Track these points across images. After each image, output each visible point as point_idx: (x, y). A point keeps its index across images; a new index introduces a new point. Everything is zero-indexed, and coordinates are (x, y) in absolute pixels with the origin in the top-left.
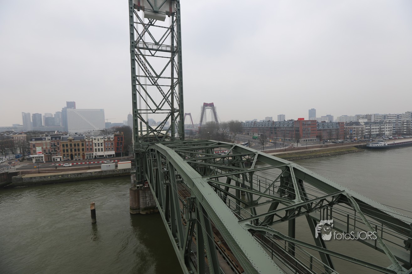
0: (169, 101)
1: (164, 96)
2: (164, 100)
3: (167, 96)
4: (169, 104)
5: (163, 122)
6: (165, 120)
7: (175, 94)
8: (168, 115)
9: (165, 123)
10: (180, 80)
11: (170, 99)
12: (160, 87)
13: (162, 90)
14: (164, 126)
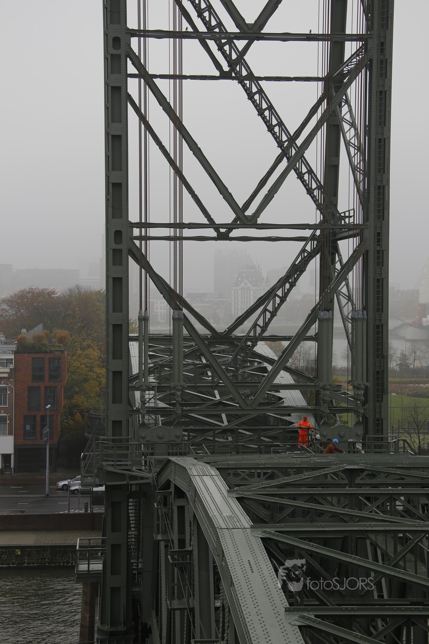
0: (310, 171)
1: (280, 144)
2: (284, 163)
3: (299, 142)
4: (310, 191)
5: (270, 294)
6: (281, 283)
7: (346, 127)
8: (303, 250)
9: (283, 299)
10: (373, 44)
11: (315, 155)
12: (261, 91)
13: (271, 108)
14: (273, 314)
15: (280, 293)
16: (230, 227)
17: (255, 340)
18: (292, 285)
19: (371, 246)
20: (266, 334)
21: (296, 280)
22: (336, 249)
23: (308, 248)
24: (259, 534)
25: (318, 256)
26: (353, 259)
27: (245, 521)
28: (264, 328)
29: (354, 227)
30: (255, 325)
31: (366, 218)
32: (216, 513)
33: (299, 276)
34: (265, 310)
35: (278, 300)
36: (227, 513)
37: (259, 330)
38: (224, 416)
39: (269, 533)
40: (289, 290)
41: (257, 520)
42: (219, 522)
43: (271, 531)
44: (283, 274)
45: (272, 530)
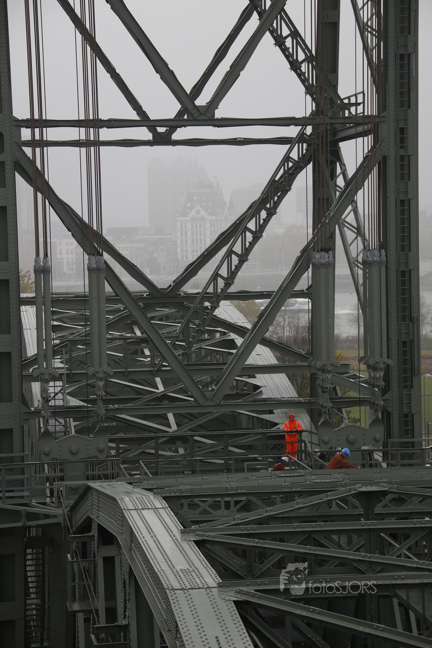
0: (295, 34)
15: (252, 225)
16: (173, 124)
17: (216, 299)
18: (271, 213)
19: (391, 150)
20: (232, 289)
21: (277, 204)
22: (336, 156)
23: (294, 155)
24: (232, 595)
25: (310, 167)
26: (363, 171)
27: (210, 577)
28: (229, 281)
29: (366, 120)
30: (216, 276)
31: (382, 105)
32: (164, 566)
33: (280, 199)
34: (230, 252)
35: (249, 237)
36: (181, 564)
37: (221, 283)
38: (170, 416)
39: (246, 593)
40: (266, 221)
41: (227, 574)
42: (170, 580)
43: (249, 590)
44: (256, 195)
45: (251, 589)
